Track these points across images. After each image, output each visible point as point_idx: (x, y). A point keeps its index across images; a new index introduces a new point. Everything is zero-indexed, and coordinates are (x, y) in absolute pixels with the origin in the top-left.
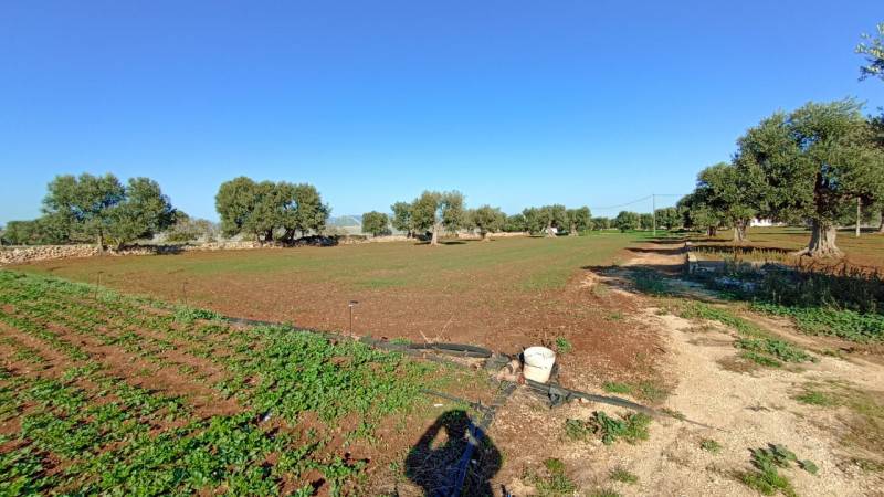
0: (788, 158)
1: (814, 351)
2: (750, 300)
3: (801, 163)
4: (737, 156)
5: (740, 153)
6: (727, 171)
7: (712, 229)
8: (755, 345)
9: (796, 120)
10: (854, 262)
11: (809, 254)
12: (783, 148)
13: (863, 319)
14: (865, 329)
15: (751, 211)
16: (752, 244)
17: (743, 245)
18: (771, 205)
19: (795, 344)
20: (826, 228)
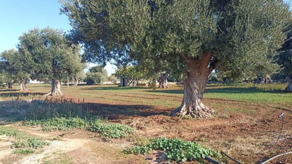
0: (41, 50)
1: (49, 139)
2: (23, 120)
3: (46, 53)
4: (19, 45)
5: (20, 44)
6: (16, 54)
7: (10, 84)
8: (23, 144)
9: (44, 33)
10: (66, 97)
11: (51, 95)
12: (39, 45)
13: (67, 120)
14: (68, 124)
15: (28, 75)
16: (29, 92)
17: (25, 92)
18: (35, 71)
19: (42, 138)
20: (57, 83)
